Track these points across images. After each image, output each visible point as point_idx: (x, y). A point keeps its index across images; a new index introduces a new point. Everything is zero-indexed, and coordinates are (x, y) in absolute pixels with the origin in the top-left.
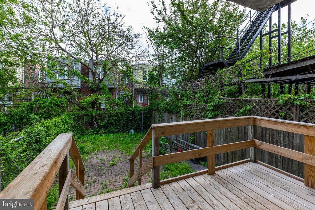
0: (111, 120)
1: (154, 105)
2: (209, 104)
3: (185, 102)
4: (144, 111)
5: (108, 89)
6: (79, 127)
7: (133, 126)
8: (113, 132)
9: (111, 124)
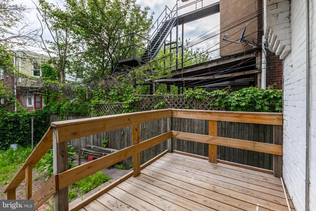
2: (125, 102)
3: (97, 101)
7: (15, 139)
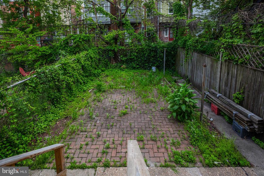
0: (133, 56)
1: (180, 41)
4: (168, 48)
5: (130, 24)
6: (104, 60)
7: (155, 63)
8: (134, 68)
9: (132, 60)
